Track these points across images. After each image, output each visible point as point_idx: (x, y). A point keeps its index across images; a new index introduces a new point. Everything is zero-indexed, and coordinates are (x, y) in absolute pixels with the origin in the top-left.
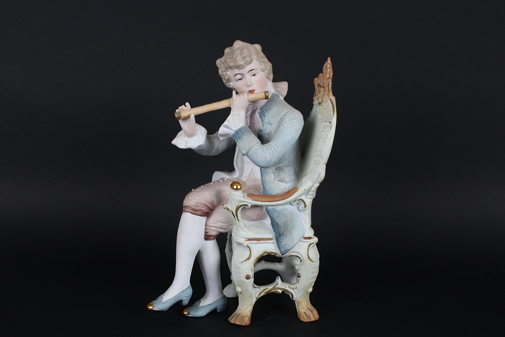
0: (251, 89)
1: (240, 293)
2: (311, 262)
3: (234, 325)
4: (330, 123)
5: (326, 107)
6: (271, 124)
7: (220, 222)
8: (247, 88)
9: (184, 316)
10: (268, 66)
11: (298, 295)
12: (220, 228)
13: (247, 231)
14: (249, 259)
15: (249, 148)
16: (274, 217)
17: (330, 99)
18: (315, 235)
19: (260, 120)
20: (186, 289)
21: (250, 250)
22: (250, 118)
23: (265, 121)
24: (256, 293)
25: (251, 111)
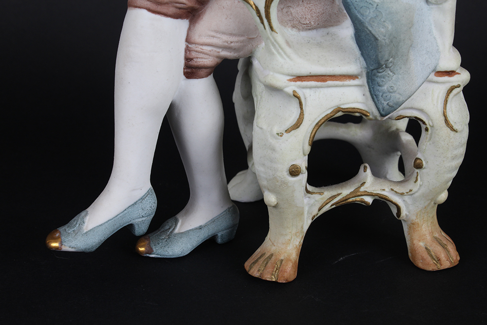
1: (275, 207)
2: (452, 133)
3: (259, 281)
7: (224, 33)
9: (139, 254)
11: (411, 208)
12: (225, 48)
13: (293, 56)
14: (297, 125)
16: (366, 21)
18: (463, 65)
20: (142, 199)
21: (301, 104)
24: (311, 206)
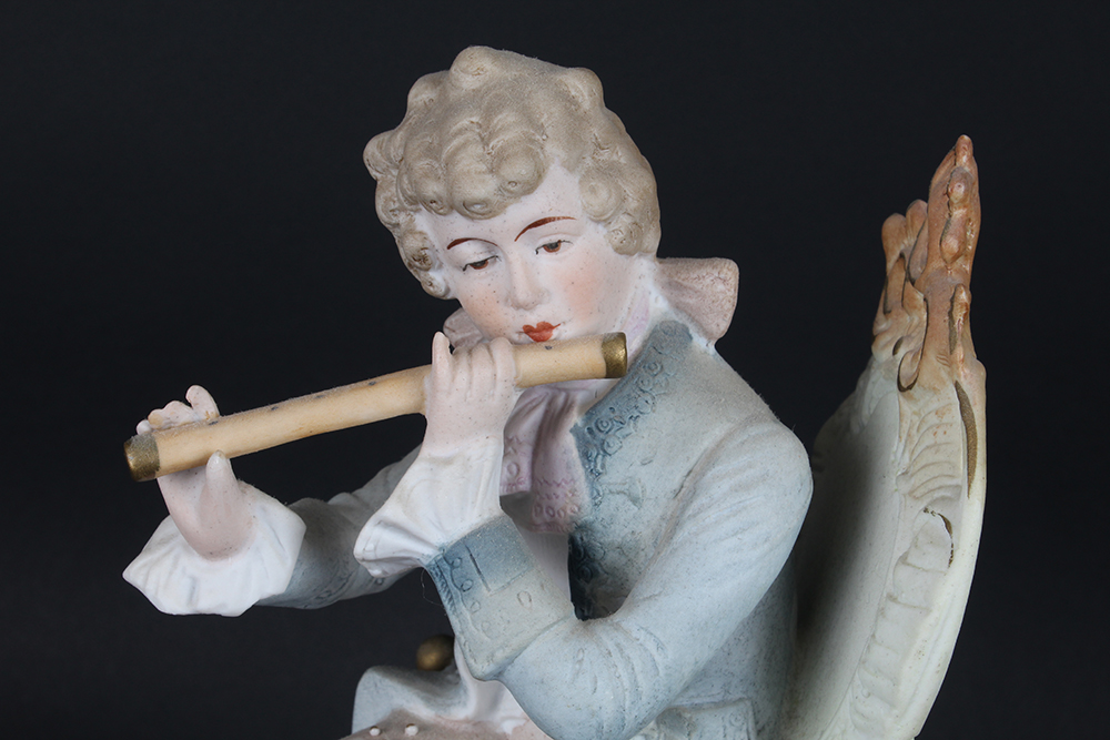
0: (533, 319)
4: (948, 525)
5: (933, 419)
6: (635, 501)
8: (511, 311)
10: (629, 190)
15: (508, 651)
17: (957, 386)
19: (579, 471)
22: (535, 454)
23: (604, 478)
25: (537, 415)
